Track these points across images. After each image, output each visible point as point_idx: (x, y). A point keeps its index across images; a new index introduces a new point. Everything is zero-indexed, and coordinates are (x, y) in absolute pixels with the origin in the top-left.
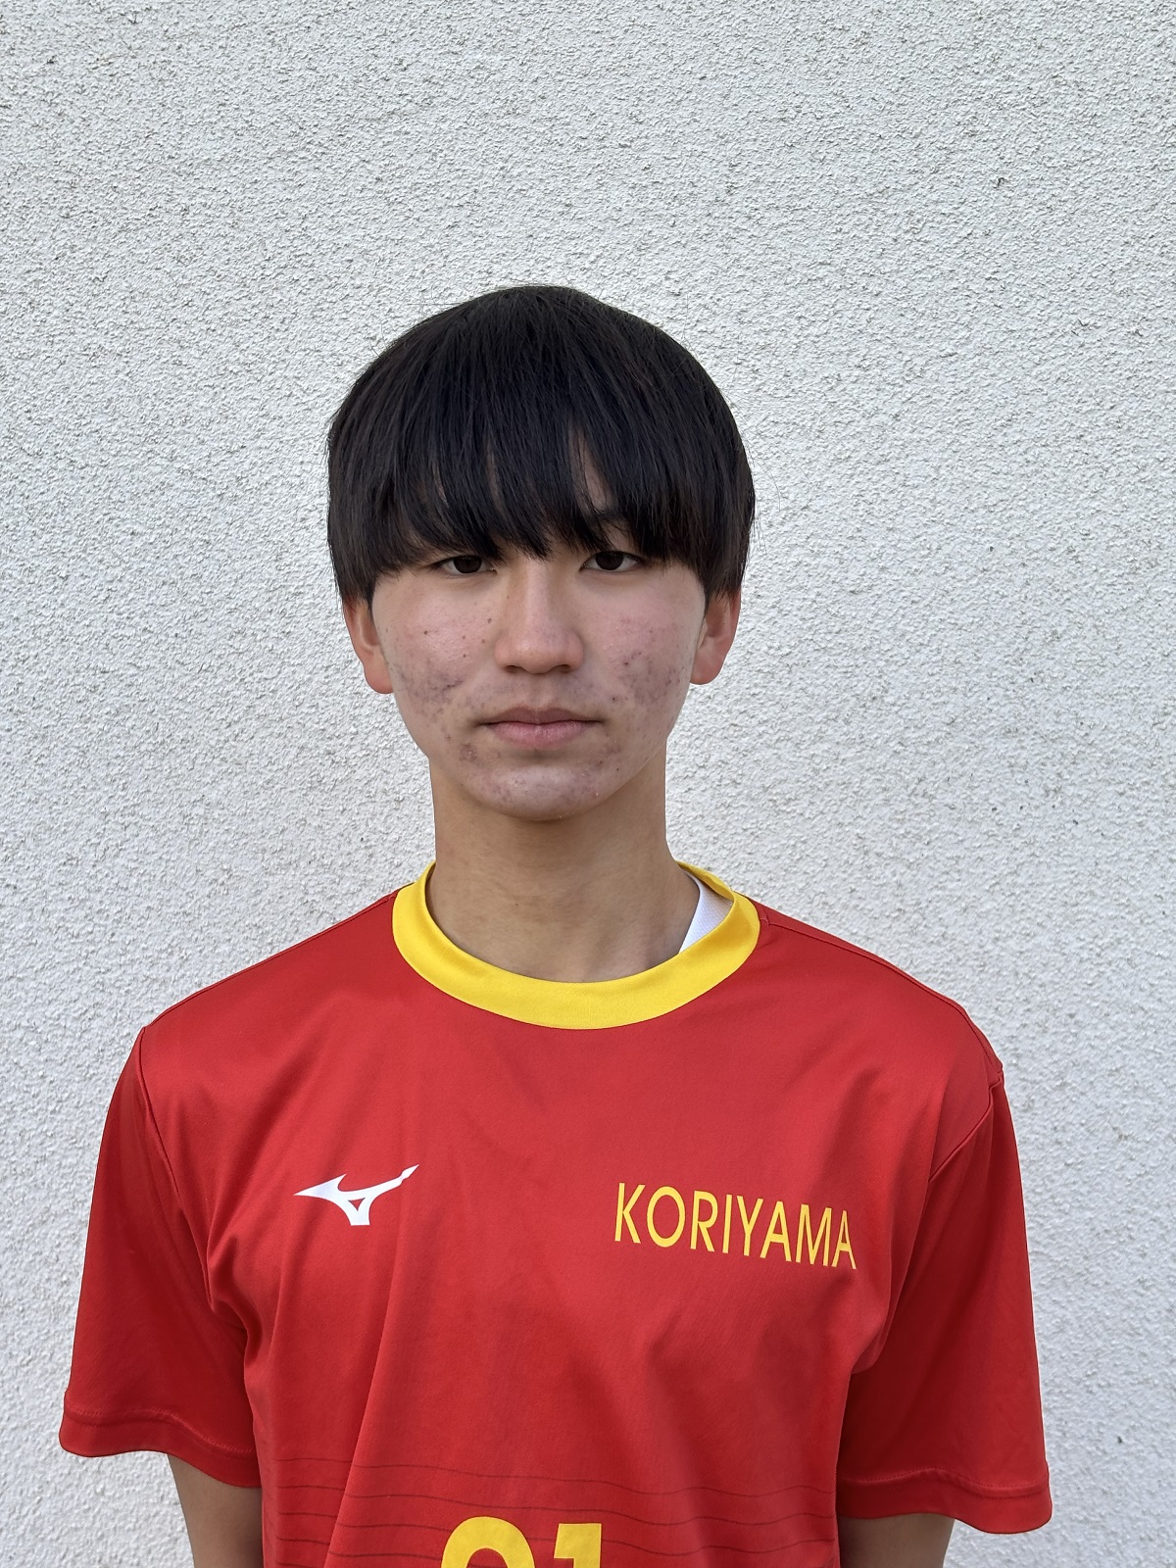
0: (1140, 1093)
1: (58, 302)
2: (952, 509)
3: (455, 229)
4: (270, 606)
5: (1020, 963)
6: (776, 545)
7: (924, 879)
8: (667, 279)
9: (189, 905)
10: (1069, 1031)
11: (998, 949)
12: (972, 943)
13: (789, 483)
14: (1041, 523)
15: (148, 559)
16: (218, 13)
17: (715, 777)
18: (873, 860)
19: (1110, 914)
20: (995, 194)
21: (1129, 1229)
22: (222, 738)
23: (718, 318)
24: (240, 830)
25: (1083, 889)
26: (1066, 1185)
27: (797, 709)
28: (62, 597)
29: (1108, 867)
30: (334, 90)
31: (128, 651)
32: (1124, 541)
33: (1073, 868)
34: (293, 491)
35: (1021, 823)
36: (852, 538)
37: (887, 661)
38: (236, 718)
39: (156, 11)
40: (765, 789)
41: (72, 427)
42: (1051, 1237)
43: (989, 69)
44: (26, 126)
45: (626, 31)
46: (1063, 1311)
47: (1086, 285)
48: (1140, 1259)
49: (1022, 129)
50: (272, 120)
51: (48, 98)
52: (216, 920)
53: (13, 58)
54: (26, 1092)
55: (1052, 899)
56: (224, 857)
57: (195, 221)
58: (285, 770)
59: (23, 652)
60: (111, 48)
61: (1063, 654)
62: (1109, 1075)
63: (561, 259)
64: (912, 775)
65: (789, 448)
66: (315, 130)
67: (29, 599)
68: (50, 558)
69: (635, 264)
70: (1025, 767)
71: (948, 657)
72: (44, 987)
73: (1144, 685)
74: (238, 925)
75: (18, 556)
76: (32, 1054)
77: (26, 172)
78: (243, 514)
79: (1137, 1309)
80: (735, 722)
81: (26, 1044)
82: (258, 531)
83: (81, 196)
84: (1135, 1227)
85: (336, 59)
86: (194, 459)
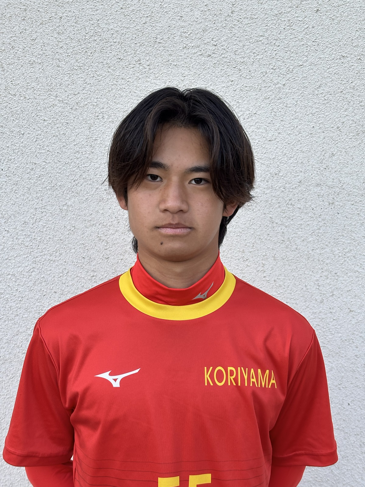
0: (357, 298)
1: (21, 47)
2: (301, 114)
4: (87, 143)
10: (335, 278)
11: (313, 253)
13: (250, 106)
14: (329, 119)
15: (49, 128)
18: (275, 225)
19: (348, 242)
20: (316, 14)
21: (353, 339)
23: (228, 53)
24: (78, 214)
25: (340, 234)
26: (333, 326)
29: (348, 227)
32: (355, 125)
33: (337, 228)
34: (94, 107)
36: (270, 123)
42: (329, 342)
46: (332, 364)
47: (344, 44)
48: (356, 349)
52: (70, 242)
54: (12, 294)
57: (64, 21)
58: (92, 195)
59: (10, 157)
61: (336, 160)
62: (347, 292)
63: (179, 34)
67: (12, 141)
68: (18, 128)
69: (202, 36)
71: (299, 161)
72: (17, 262)
73: (360, 170)
74: (77, 243)
75: (8, 127)
76: (14, 283)
77: (11, 5)
79: (355, 364)
81: (12, 280)
82: (83, 120)
83: (28, 13)
84: (355, 339)
86: (63, 97)
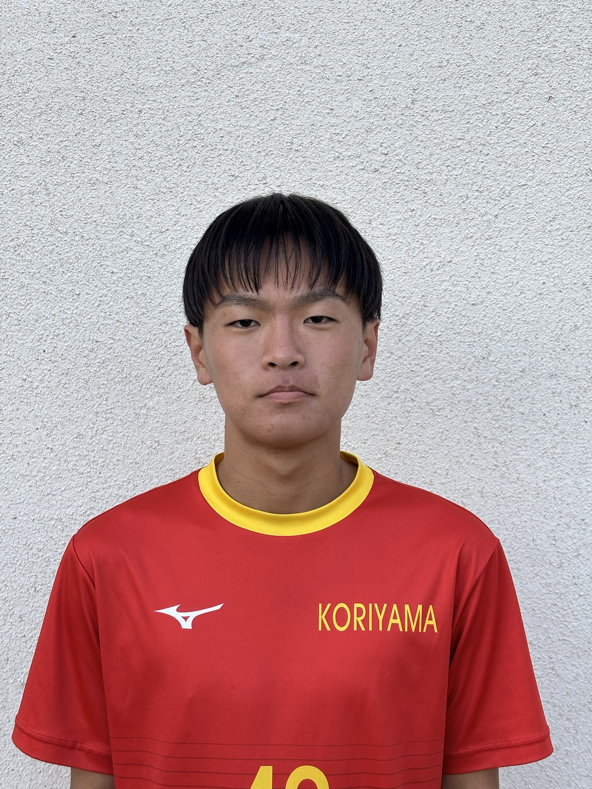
3: (275, 121)
5: (557, 493)
6: (434, 280)
7: (508, 449)
8: (381, 146)
9: (138, 459)
12: (532, 482)
16: (157, 12)
17: (402, 397)
22: (156, 375)
27: (445, 363)
28: (77, 304)
30: (215, 51)
31: (109, 331)
35: (558, 422)
37: (490, 339)
38: (162, 366)
39: (127, 11)
40: (428, 403)
41: (83, 220)
43: (545, 42)
44: (61, 68)
45: (362, 22)
49: (561, 72)
50: (184, 66)
51: (72, 55)
53: (55, 34)
55: (574, 461)
56: (156, 435)
60: (104, 30)
64: (503, 397)
65: (442, 232)
66: (205, 71)
70: (560, 394)
78: (167, 263)
80: (413, 369)
85: (217, 36)
